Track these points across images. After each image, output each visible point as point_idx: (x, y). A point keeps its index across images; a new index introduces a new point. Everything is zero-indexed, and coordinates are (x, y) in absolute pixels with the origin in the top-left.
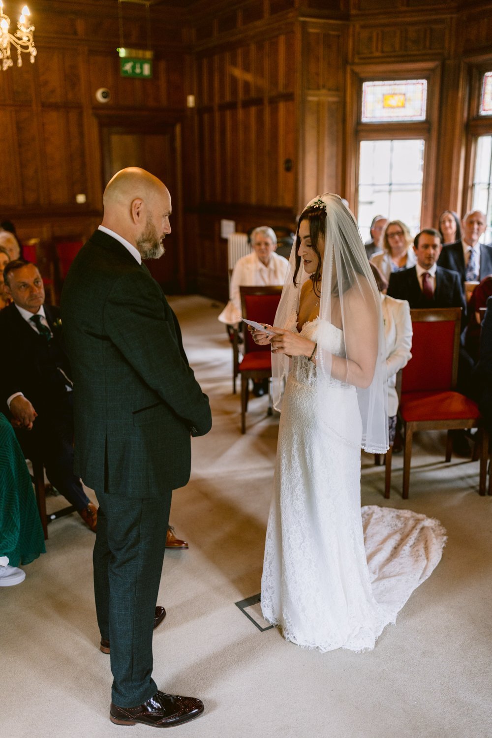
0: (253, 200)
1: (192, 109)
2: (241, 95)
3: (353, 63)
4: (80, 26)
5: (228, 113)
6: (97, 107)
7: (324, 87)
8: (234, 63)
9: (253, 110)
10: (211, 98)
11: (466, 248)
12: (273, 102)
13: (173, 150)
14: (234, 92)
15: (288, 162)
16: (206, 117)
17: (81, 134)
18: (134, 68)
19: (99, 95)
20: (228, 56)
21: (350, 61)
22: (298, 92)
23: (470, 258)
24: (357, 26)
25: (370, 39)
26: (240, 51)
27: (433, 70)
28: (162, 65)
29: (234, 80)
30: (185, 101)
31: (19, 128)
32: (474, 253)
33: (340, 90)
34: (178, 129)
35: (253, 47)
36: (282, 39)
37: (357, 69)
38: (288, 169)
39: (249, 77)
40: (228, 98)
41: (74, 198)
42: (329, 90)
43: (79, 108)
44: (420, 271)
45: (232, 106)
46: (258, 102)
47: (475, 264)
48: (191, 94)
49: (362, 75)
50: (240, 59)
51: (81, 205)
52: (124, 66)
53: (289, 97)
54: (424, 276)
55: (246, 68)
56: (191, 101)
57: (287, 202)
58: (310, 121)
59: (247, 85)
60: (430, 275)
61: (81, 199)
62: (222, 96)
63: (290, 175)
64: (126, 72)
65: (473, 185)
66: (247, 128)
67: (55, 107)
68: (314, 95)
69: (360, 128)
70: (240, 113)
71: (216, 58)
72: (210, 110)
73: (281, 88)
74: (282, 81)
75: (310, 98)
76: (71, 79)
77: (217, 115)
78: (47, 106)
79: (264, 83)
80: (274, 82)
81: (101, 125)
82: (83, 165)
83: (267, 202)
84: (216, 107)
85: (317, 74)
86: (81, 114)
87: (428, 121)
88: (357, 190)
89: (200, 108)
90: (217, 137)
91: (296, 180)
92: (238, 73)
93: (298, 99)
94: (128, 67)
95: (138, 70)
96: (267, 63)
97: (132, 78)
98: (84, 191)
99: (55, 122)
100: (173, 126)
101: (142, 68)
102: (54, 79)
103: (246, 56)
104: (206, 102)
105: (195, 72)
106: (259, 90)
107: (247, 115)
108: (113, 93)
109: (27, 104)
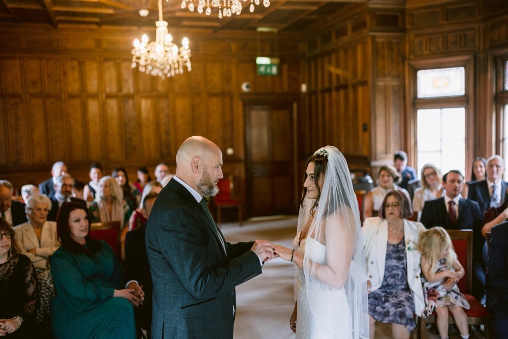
1: (304, 93)
2: (334, 83)
3: (410, 59)
4: (234, 47)
5: (327, 95)
6: (243, 94)
7: (389, 75)
8: (330, 63)
9: (342, 92)
10: (316, 85)
11: (490, 184)
12: (355, 87)
13: (291, 119)
14: (330, 81)
15: (364, 125)
16: (313, 98)
17: (232, 111)
18: (266, 69)
19: (244, 87)
20: (326, 59)
21: (407, 58)
22: (370, 79)
23: (493, 192)
24: (412, 37)
25: (421, 43)
26: (334, 56)
27: (468, 61)
28: (285, 67)
29: (330, 74)
30: (299, 88)
31: (193, 108)
32: (497, 189)
33: (401, 77)
34: (295, 106)
35: (342, 53)
36: (359, 48)
37: (413, 63)
38: (365, 130)
39: (339, 72)
40: (327, 85)
41: (225, 150)
42: (393, 77)
43: (231, 95)
44: (447, 200)
45: (329, 90)
46: (345, 87)
47: (497, 196)
48: (304, 82)
49: (417, 66)
50: (333, 61)
51: (230, 156)
52: (259, 68)
53: (364, 83)
54: (451, 203)
55: (338, 66)
56: (304, 88)
57: (365, 153)
58: (379, 98)
59: (338, 77)
60: (455, 203)
61: (230, 151)
62: (323, 83)
63: (366, 134)
64: (261, 72)
65: (503, 139)
66: (338, 104)
67: (216, 95)
68: (381, 81)
69: (417, 101)
70: (334, 95)
71: (319, 61)
72: (315, 93)
73: (359, 78)
74: (359, 72)
75: (379, 83)
76: (227, 78)
77: (320, 97)
78: (211, 95)
79: (349, 75)
80: (355, 74)
81: (245, 105)
82: (232, 130)
83: (351, 152)
84: (319, 91)
85: (384, 68)
86: (232, 99)
87: (466, 95)
88: (416, 143)
89: (310, 93)
90: (320, 110)
91: (370, 138)
92: (333, 69)
93: (370, 84)
94: (262, 69)
95: (269, 71)
96: (350, 63)
97: (265, 76)
98: (232, 147)
99: (215, 105)
100: (292, 104)
101: (271, 69)
102: (216, 78)
103: (337, 58)
104: (313, 88)
105: (307, 70)
106: (346, 80)
107: (338, 96)
108: (253, 85)
109: (198, 94)
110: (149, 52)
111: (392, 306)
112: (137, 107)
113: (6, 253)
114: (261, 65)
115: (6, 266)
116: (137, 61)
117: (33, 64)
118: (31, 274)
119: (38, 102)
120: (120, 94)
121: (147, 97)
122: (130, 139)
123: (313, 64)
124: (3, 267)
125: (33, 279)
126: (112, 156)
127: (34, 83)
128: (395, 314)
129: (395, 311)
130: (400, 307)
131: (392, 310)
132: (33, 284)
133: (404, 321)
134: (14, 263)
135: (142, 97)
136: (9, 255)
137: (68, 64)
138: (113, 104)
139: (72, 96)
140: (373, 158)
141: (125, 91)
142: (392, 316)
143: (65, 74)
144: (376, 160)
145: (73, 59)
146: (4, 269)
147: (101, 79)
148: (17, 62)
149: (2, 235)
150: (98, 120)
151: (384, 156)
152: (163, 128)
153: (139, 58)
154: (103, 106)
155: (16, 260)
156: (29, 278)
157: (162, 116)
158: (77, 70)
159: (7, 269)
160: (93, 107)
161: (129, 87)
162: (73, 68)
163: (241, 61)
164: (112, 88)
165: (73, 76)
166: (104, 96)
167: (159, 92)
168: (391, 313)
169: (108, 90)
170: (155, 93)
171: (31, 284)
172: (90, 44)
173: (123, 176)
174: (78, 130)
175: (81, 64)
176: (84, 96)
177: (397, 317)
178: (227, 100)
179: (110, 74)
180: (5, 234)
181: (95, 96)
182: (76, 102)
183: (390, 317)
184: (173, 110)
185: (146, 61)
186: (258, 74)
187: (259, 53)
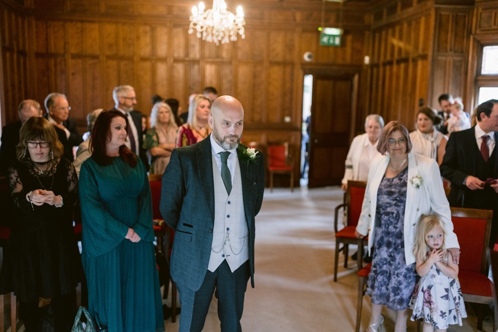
1: (367, 65)
2: (396, 56)
3: (476, 34)
4: (298, 16)
5: (388, 68)
6: (304, 64)
7: (451, 50)
8: (394, 36)
9: (403, 65)
10: (379, 58)
12: (415, 61)
13: (352, 91)
14: (392, 54)
15: (421, 100)
16: (375, 70)
17: (292, 80)
18: (329, 40)
19: (306, 57)
20: (390, 31)
21: (473, 32)
22: (430, 54)
24: (480, 10)
25: (490, 17)
26: (397, 28)
28: (349, 38)
29: (393, 46)
30: (363, 59)
31: (255, 76)
34: (356, 78)
35: (405, 25)
36: (423, 20)
37: (478, 38)
38: (421, 105)
39: (402, 44)
40: (388, 58)
41: (283, 119)
42: (456, 52)
43: (292, 64)
45: (390, 63)
46: (406, 60)
48: (367, 55)
49: (483, 42)
50: (397, 33)
51: (287, 123)
52: (322, 38)
53: (424, 57)
55: (401, 39)
56: (367, 60)
59: (400, 49)
61: (287, 119)
62: (385, 56)
64: (324, 42)
66: (398, 77)
67: (278, 63)
68: (442, 56)
69: (479, 78)
70: (395, 67)
71: (384, 33)
72: (377, 66)
73: (420, 51)
74: (421, 46)
75: (440, 58)
76: (290, 47)
77: (381, 69)
78: (273, 63)
79: (410, 48)
80: (416, 47)
82: (291, 99)
84: (381, 63)
85: (446, 42)
86: (293, 68)
89: (373, 65)
90: (380, 83)
92: (396, 42)
93: (430, 58)
94: (325, 39)
95: (331, 41)
96: (413, 35)
97: (328, 46)
98: (290, 115)
99: (276, 73)
100: (353, 76)
101: (334, 40)
102: (279, 47)
103: (401, 31)
104: (376, 61)
105: (371, 41)
106: (407, 53)
107: (399, 69)
108: (315, 55)
109: (260, 62)
110: (205, 18)
112: (202, 72)
114: (326, 35)
116: (194, 27)
117: (110, 28)
119: (113, 63)
120: (187, 59)
121: (212, 63)
123: (377, 35)
127: (110, 46)
135: (207, 62)
137: (142, 29)
138: (180, 68)
139: (144, 59)
141: (192, 56)
143: (138, 38)
145: (146, 24)
147: (170, 44)
148: (96, 26)
150: (165, 83)
153: (195, 24)
154: (171, 70)
157: (224, 81)
158: (149, 34)
160: (162, 70)
161: (195, 53)
162: (146, 33)
163: (304, 31)
164: (180, 53)
165: (146, 40)
166: (172, 60)
167: (223, 58)
169: (176, 55)
170: (219, 60)
172: (162, 10)
175: (153, 30)
176: (154, 59)
178: (288, 70)
179: (179, 41)
181: (163, 60)
182: (147, 65)
184: (236, 76)
185: (202, 27)
186: (321, 44)
187: (322, 23)
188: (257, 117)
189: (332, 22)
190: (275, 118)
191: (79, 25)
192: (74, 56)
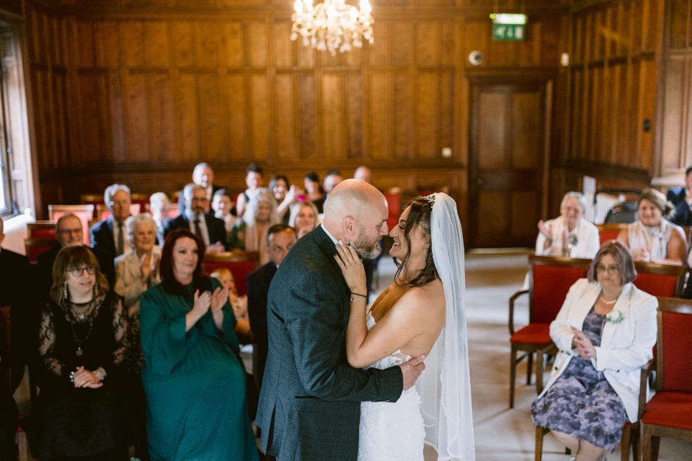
0: (614, 159)
1: (565, 67)
2: (608, 54)
5: (596, 71)
6: (469, 69)
8: (604, 23)
9: (618, 68)
10: (583, 56)
12: (636, 62)
13: (543, 107)
14: (602, 51)
15: (647, 122)
16: (577, 74)
17: (452, 94)
18: (506, 32)
19: (472, 59)
20: (599, 16)
22: (658, 51)
26: (609, 12)
28: (537, 27)
29: (603, 39)
30: (559, 59)
31: (396, 90)
34: (549, 86)
35: (621, 8)
38: (647, 129)
39: (617, 37)
40: (597, 57)
41: (440, 151)
43: (452, 70)
45: (600, 64)
46: (623, 61)
48: (566, 51)
50: (609, 20)
51: (446, 159)
52: (496, 30)
53: (650, 56)
55: (614, 28)
56: (565, 59)
57: (645, 165)
58: (673, 81)
59: (614, 44)
61: (447, 152)
62: (592, 54)
63: (648, 136)
64: (498, 36)
66: (611, 86)
67: (430, 70)
68: (675, 54)
70: (607, 71)
71: (589, 19)
72: (581, 68)
73: (644, 48)
74: (644, 40)
75: (673, 57)
76: (447, 45)
77: (587, 73)
78: (423, 70)
79: (629, 43)
80: (638, 41)
81: (471, 85)
82: (452, 122)
83: (625, 162)
84: (586, 65)
85: (683, 32)
86: (453, 76)
89: (574, 67)
91: (653, 141)
92: (608, 33)
93: (658, 58)
94: (500, 32)
95: (510, 34)
96: (632, 23)
97: (505, 42)
98: (450, 146)
99: (428, 84)
100: (545, 84)
101: (514, 32)
102: (430, 45)
103: (614, 16)
104: (578, 60)
105: (571, 29)
106: (624, 49)
107: (612, 74)
108: (486, 55)
109: (403, 69)
110: (315, 17)
111: (586, 418)
112: (318, 87)
113: (89, 291)
114: (501, 25)
115: (90, 306)
116: (298, 30)
117: (183, 28)
118: (120, 315)
119: (189, 79)
120: (295, 68)
121: (332, 73)
122: (307, 132)
123: (579, 22)
124: (88, 306)
125: (121, 321)
126: (282, 154)
127: (184, 54)
128: (588, 430)
129: (588, 425)
130: (596, 420)
131: (585, 423)
132: (122, 326)
133: (601, 442)
134: (101, 301)
135: (325, 72)
136: (94, 293)
137: (229, 27)
138: (286, 82)
139: (233, 72)
140: (656, 173)
141: (302, 64)
142: (584, 430)
143: (224, 41)
144: (660, 176)
145: (235, 20)
146: (88, 310)
147: (270, 48)
148: (163, 26)
149: (83, 269)
151: (675, 170)
152: (353, 117)
153: (299, 26)
154: (273, 84)
155: (103, 298)
156: (116, 320)
157: (351, 99)
158: (239, 35)
159: (91, 309)
160: (260, 85)
161: (308, 61)
162: (234, 33)
163: (469, 20)
164: (285, 60)
165: (235, 43)
166: (273, 71)
167: (348, 65)
168: (583, 427)
169: (279, 63)
170: (343, 68)
171: (120, 327)
173: (283, 186)
174: (239, 118)
175: (245, 27)
176: (247, 70)
177: (591, 434)
178: (446, 78)
180: (86, 269)
181: (261, 71)
182: (238, 80)
183: (580, 431)
184: (368, 91)
185: (309, 30)
186: (494, 38)
187: (496, 7)
188: (400, 151)
189: (510, 5)
190: (428, 151)
191: (139, 25)
192: (133, 71)
